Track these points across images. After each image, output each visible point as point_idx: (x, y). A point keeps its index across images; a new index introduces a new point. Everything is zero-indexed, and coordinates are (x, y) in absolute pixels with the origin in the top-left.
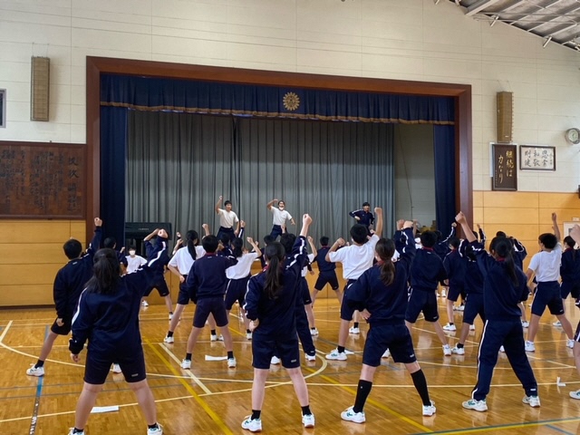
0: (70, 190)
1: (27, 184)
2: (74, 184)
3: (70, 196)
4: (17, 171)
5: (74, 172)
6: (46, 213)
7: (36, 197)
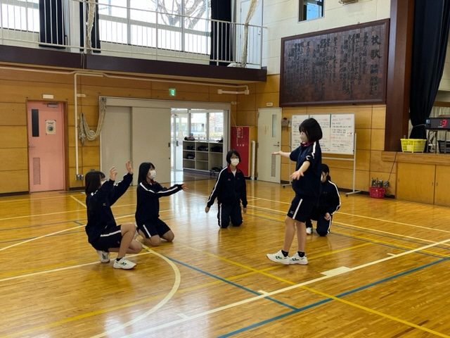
0: (372, 72)
1: (338, 70)
2: (376, 66)
3: (372, 79)
4: (331, 58)
5: (377, 51)
6: (352, 98)
7: (344, 83)
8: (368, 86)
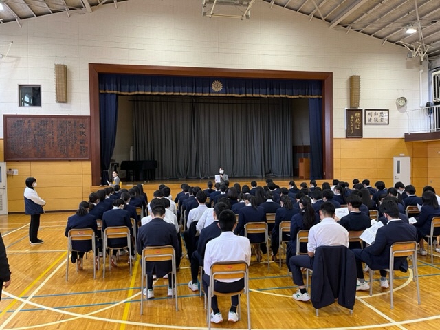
0: (81, 143)
1: (55, 140)
2: (83, 140)
3: (81, 147)
4: (50, 133)
5: (83, 132)
6: (67, 157)
7: (61, 148)
8: (79, 151)
